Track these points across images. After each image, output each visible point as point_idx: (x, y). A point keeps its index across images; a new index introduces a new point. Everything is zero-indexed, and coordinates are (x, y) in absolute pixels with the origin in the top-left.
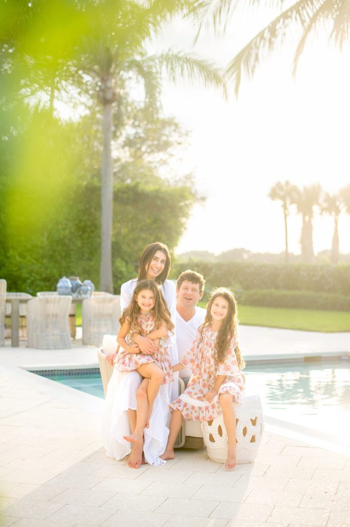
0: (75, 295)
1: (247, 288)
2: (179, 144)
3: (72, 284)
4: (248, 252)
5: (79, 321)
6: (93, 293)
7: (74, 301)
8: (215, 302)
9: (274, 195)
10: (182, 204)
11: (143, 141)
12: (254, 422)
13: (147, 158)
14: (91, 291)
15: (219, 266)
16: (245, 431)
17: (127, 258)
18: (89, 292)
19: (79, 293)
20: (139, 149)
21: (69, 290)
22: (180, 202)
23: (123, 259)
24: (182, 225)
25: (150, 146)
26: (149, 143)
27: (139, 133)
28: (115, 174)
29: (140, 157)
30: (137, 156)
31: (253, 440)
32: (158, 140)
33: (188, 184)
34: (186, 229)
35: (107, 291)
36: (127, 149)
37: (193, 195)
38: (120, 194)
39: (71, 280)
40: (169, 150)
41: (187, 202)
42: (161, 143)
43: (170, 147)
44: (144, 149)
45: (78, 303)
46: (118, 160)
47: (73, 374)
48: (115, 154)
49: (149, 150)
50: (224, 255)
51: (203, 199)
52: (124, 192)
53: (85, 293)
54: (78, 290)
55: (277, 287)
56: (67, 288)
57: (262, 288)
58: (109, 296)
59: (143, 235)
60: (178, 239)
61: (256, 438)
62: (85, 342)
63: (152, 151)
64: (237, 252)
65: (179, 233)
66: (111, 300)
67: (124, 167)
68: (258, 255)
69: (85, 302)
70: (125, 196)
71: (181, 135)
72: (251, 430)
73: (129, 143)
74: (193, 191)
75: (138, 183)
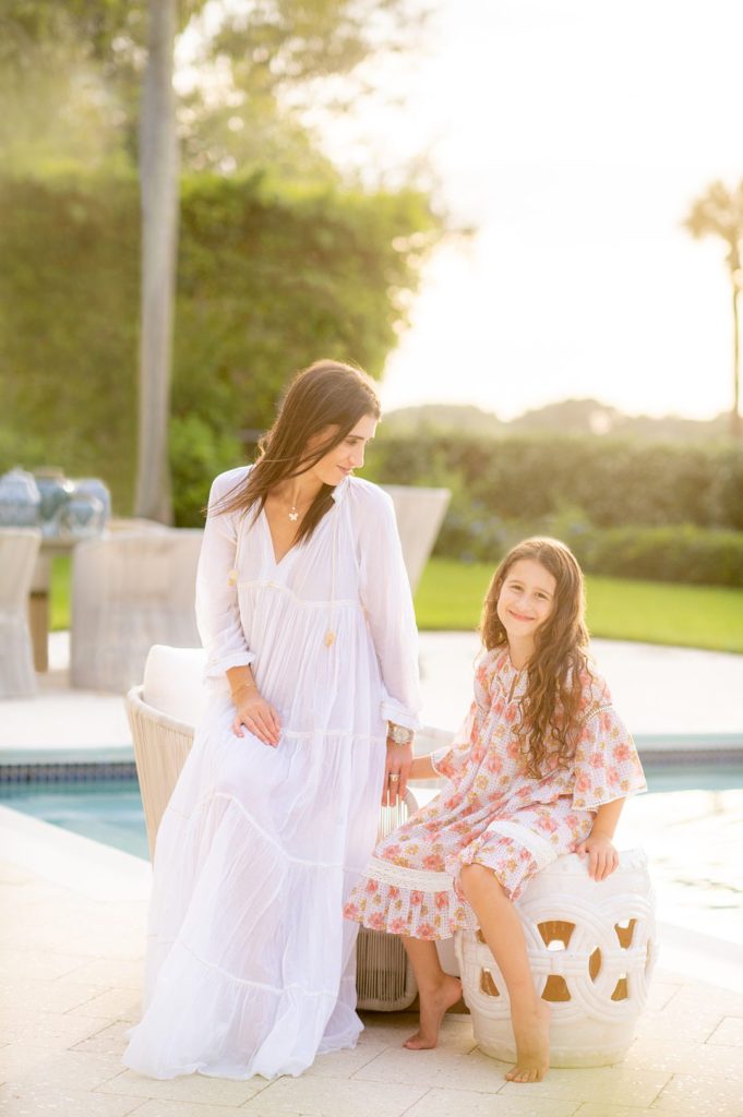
0: (50, 528)
1: (605, 521)
2: (396, 49)
3: (41, 491)
4: (609, 410)
5: (59, 613)
6: (110, 522)
7: (46, 548)
8: (511, 577)
9: (699, 222)
10: (399, 244)
11: (278, 36)
12: (626, 937)
13: (288, 96)
14: (102, 515)
15: (517, 449)
16: (596, 964)
17: (217, 416)
18: (95, 520)
19: (64, 521)
20: (265, 64)
21: (31, 512)
22: (391, 237)
23: (205, 418)
24: (397, 314)
25: (298, 56)
26: (296, 44)
27: (263, 13)
28: (184, 143)
29: (267, 90)
30: (257, 86)
31: (621, 991)
32: (326, 35)
33: (422, 185)
34: (409, 326)
35: (152, 516)
36: (224, 62)
37: (439, 221)
38: (200, 210)
39: (39, 479)
40: (363, 70)
41: (417, 238)
42: (336, 47)
43: (361, 59)
44: (278, 65)
45: (59, 552)
46: (193, 99)
47: (38, 779)
48: (183, 79)
49: (296, 68)
50: (531, 418)
51: (468, 232)
52: (211, 202)
53: (84, 519)
54: (59, 513)
55: (702, 520)
56: (23, 504)
57: (654, 523)
58: (161, 533)
59: (273, 342)
60: (383, 358)
61: (633, 987)
62: (79, 680)
63: (306, 73)
64: (575, 411)
65: (387, 339)
66: (165, 548)
67: (212, 125)
68: (643, 422)
69: (81, 551)
70: (216, 214)
71: (402, 23)
72: (618, 961)
73: (232, 44)
74: (436, 207)
75: (258, 178)
